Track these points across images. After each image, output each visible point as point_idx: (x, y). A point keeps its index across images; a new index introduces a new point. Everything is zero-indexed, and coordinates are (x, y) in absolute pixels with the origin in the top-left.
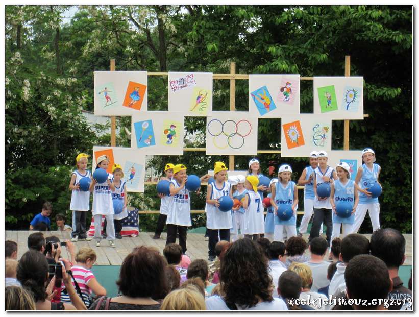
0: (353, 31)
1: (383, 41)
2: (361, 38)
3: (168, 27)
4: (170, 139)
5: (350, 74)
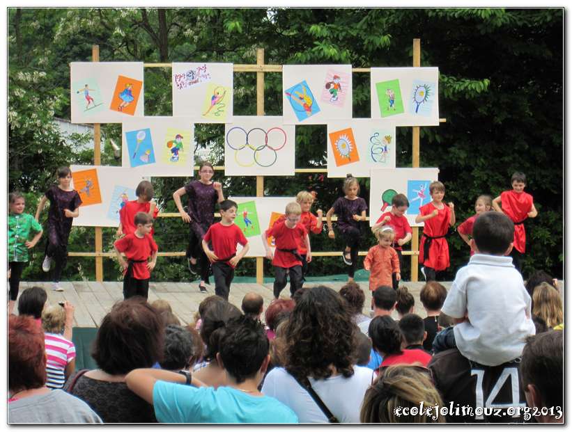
1: (465, 17)
2: (434, 14)
4: (176, 154)
5: (419, 64)
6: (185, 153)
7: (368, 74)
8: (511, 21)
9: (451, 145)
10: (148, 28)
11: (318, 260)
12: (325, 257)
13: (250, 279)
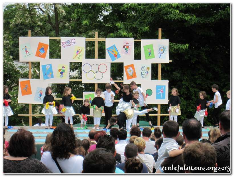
0: (162, 14)
1: (179, 20)
2: (167, 18)
3: (61, 12)
4: (62, 74)
5: (161, 38)
6: (66, 74)
7: (140, 42)
8: (198, 22)
9: (174, 71)
10: (51, 23)
13: (92, 125)
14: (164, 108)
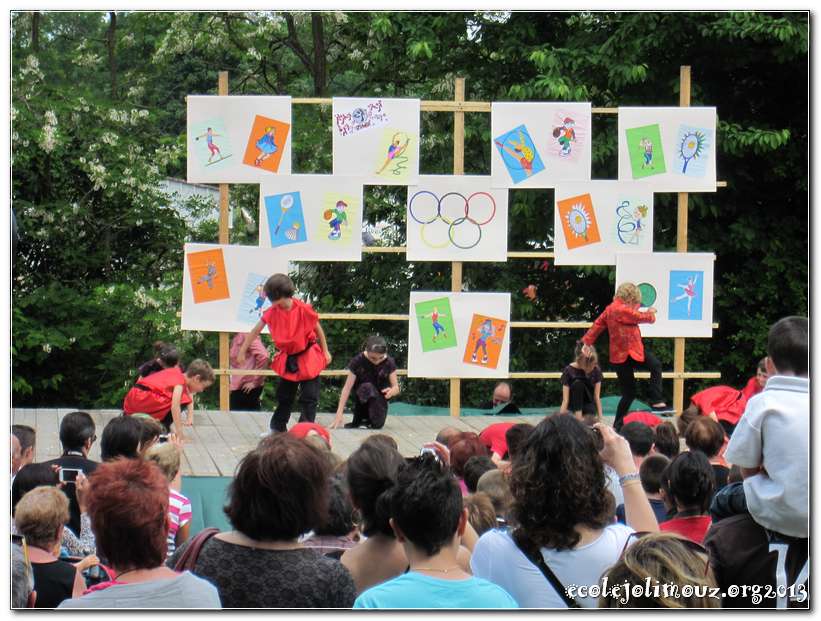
0: (695, 19)
1: (755, 38)
2: (711, 32)
4: (336, 229)
5: (688, 102)
6: (349, 227)
7: (615, 116)
9: (734, 220)
10: (297, 48)
11: (538, 384)
12: (549, 379)
13: (440, 410)
14: (697, 351)
